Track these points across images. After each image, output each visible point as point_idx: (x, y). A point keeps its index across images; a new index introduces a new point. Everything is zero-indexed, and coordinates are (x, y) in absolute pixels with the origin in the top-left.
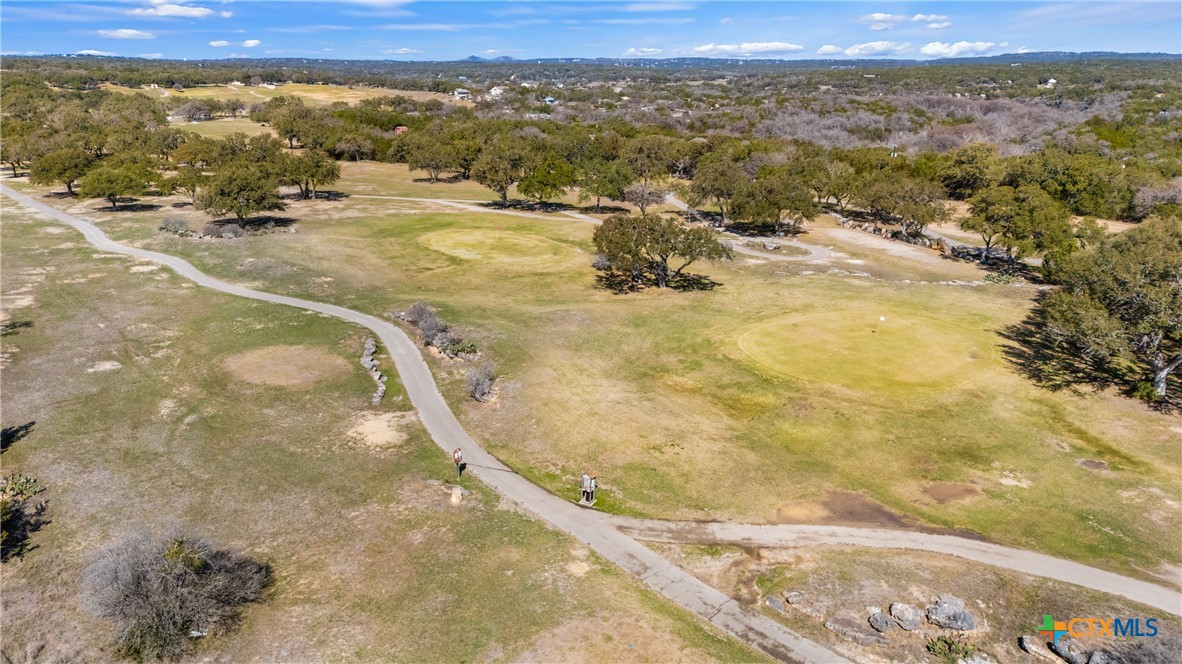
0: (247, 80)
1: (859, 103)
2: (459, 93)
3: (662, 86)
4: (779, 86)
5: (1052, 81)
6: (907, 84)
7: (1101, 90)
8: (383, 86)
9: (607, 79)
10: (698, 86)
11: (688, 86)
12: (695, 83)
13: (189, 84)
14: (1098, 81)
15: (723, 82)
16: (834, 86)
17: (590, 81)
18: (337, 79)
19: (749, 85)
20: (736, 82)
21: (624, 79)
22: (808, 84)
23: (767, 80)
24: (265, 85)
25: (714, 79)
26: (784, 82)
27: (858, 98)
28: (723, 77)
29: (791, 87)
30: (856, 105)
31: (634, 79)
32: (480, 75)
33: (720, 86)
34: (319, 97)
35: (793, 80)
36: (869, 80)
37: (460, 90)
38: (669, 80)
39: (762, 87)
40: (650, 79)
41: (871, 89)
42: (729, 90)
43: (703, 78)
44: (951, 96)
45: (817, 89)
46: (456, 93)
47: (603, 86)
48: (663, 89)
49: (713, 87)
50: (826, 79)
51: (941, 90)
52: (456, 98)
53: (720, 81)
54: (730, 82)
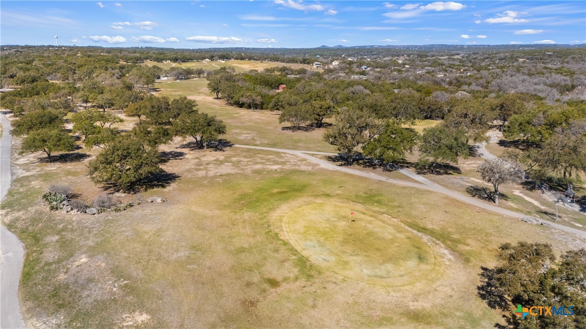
0: (212, 58)
2: (316, 64)
3: (425, 59)
4: (494, 59)
6: (574, 58)
8: (277, 61)
9: (393, 56)
10: (445, 59)
11: (439, 59)
12: (443, 58)
13: (185, 60)
15: (459, 57)
16: (528, 59)
17: (384, 57)
18: (255, 58)
19: (475, 59)
20: (467, 57)
21: (403, 56)
22: (511, 58)
23: (486, 56)
24: (220, 61)
25: (453, 55)
26: (496, 57)
27: (547, 66)
28: (458, 54)
29: (501, 59)
30: (548, 70)
31: (409, 56)
32: (326, 55)
33: (457, 59)
34: (245, 66)
35: (502, 55)
36: (549, 55)
37: (317, 63)
38: (428, 56)
39: (484, 60)
40: (417, 56)
41: (551, 61)
42: (464, 62)
43: (447, 55)
45: (517, 61)
46: (314, 64)
47: (391, 59)
48: (425, 61)
49: (454, 60)
50: (523, 55)
52: (314, 67)
53: (456, 57)
54: (463, 57)
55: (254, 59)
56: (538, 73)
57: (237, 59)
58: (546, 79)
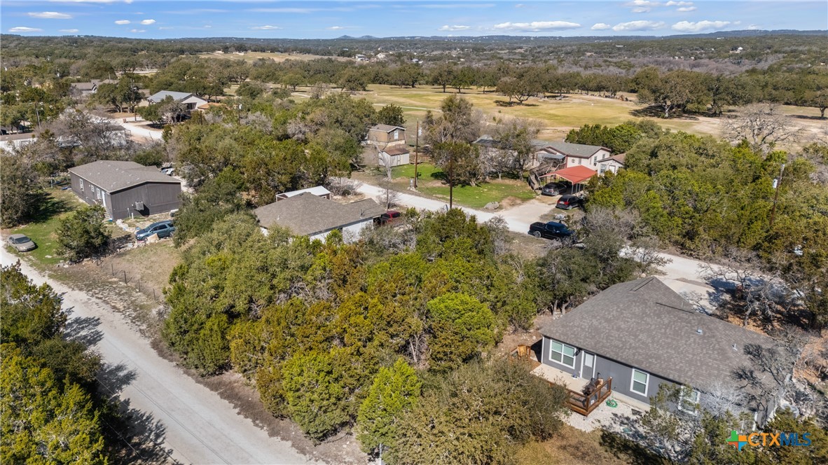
0: (226, 50)
1: (610, 62)
3: (481, 53)
4: (559, 53)
5: (741, 48)
6: (644, 51)
7: (767, 54)
8: (309, 53)
9: (444, 49)
10: (505, 53)
11: (499, 53)
12: (503, 52)
14: (769, 48)
15: (522, 51)
16: (596, 53)
17: (433, 51)
18: (280, 49)
20: (530, 51)
21: (455, 49)
22: (578, 51)
23: (551, 49)
24: (238, 53)
25: (515, 49)
26: (562, 51)
27: (610, 59)
28: (521, 48)
29: (567, 53)
30: (608, 63)
31: (462, 49)
33: (521, 53)
35: (569, 49)
36: (619, 49)
38: (485, 50)
39: (548, 54)
40: (473, 49)
41: (620, 55)
42: (526, 56)
43: (508, 49)
44: (672, 58)
45: (584, 55)
47: (442, 54)
48: (482, 55)
49: (515, 54)
50: (590, 48)
51: (666, 55)
52: (357, 61)
53: (519, 50)
54: (526, 51)
55: (279, 51)
56: (595, 66)
57: (256, 51)
58: (600, 72)
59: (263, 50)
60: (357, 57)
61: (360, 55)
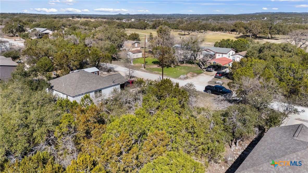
0: (73, 17)
1: (219, 23)
5: (266, 18)
6: (231, 19)
7: (276, 20)
9: (157, 18)
11: (177, 20)
14: (277, 18)
16: (213, 20)
17: (152, 19)
19: (192, 19)
20: (189, 19)
22: (207, 19)
23: (196, 18)
28: (185, 18)
29: (203, 20)
31: (164, 18)
33: (185, 20)
35: (203, 18)
36: (222, 18)
38: (172, 19)
39: (196, 20)
40: (168, 18)
41: (222, 20)
42: (187, 20)
43: (181, 18)
44: (241, 21)
45: (209, 20)
50: (211, 18)
51: (239, 20)
54: (187, 19)
55: (94, 18)
57: (85, 18)
59: (87, 18)
60: (123, 20)
61: (125, 20)
